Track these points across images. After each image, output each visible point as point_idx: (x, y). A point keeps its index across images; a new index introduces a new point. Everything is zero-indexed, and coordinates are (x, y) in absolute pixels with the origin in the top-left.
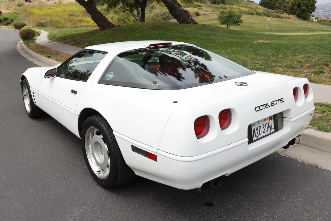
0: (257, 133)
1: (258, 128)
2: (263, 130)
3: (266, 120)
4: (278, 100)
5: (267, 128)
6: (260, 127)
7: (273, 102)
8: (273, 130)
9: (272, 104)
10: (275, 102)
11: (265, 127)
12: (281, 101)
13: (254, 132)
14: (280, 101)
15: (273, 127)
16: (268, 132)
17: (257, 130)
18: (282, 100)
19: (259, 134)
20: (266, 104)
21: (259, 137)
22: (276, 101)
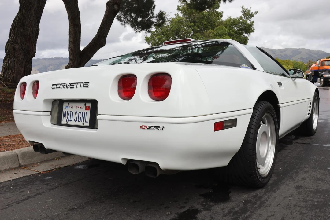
0: (68, 118)
1: (70, 113)
2: (74, 118)
3: (80, 107)
4: (81, 83)
5: (80, 118)
6: (72, 113)
7: (74, 83)
8: (87, 124)
9: (72, 86)
10: (76, 85)
11: (77, 115)
12: (84, 85)
13: (65, 115)
14: (82, 85)
15: (88, 119)
16: (81, 124)
17: (68, 115)
18: (86, 85)
19: (69, 120)
20: (65, 84)
21: (69, 123)
22: (77, 83)
